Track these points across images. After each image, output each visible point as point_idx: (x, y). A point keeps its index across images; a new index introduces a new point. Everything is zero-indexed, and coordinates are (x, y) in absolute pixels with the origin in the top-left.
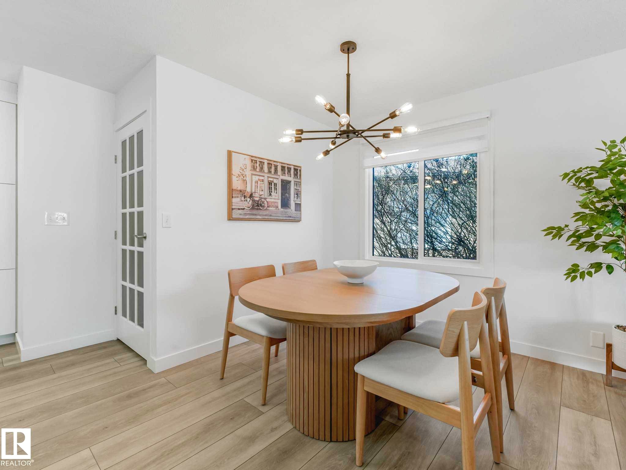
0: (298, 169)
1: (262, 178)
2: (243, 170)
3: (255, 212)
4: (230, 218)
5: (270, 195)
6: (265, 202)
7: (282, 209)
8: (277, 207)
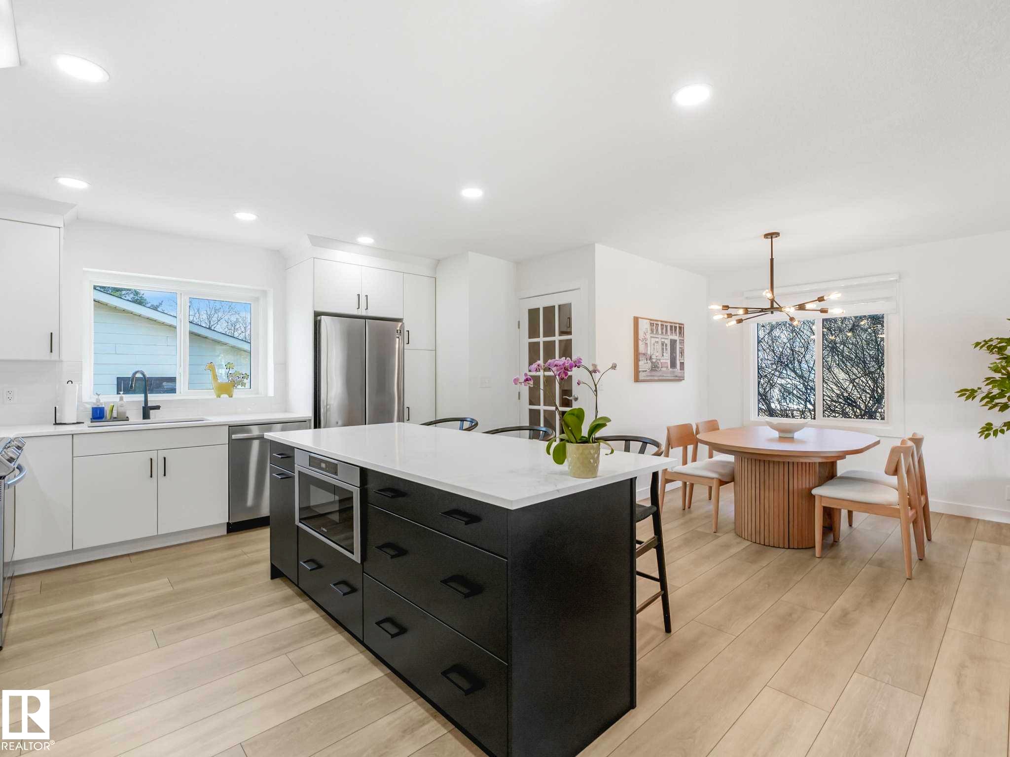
0: (681, 327)
1: (657, 340)
2: (645, 334)
3: (654, 373)
4: (637, 380)
5: (663, 355)
6: (660, 363)
7: (671, 369)
8: (667, 367)
